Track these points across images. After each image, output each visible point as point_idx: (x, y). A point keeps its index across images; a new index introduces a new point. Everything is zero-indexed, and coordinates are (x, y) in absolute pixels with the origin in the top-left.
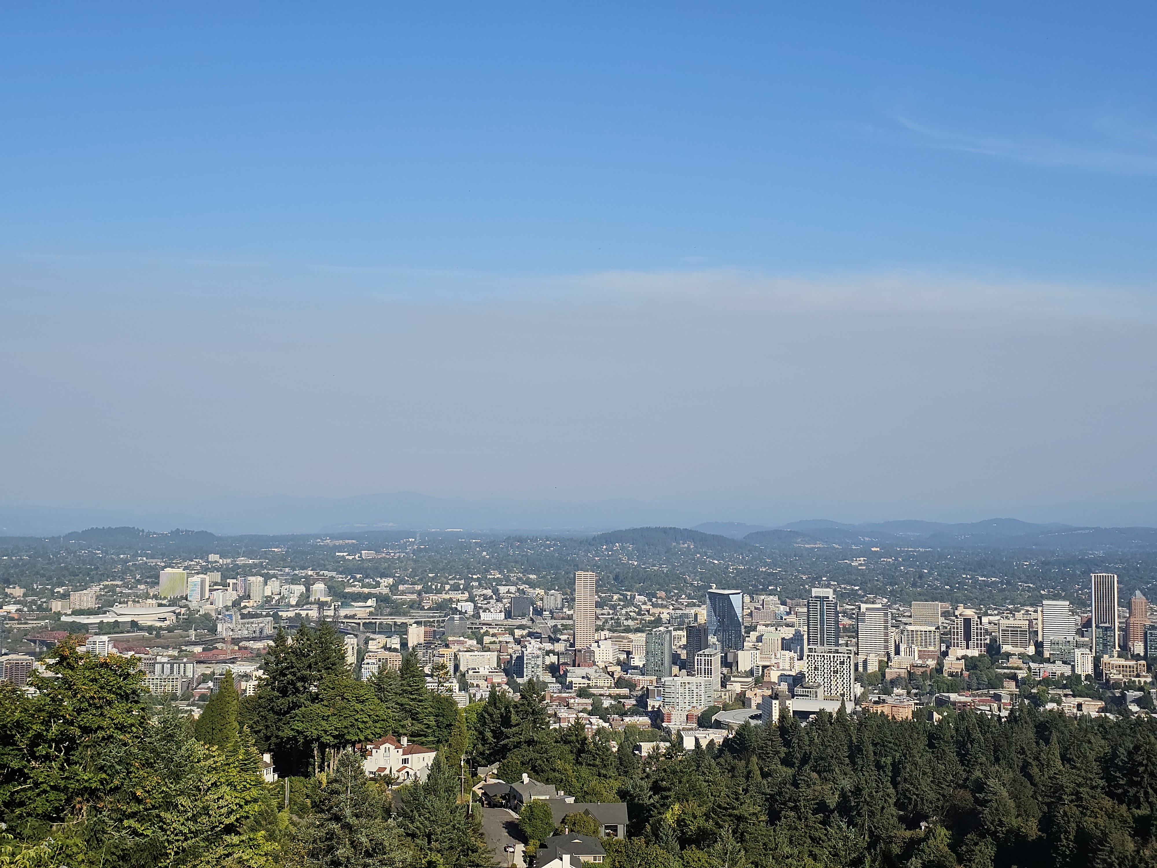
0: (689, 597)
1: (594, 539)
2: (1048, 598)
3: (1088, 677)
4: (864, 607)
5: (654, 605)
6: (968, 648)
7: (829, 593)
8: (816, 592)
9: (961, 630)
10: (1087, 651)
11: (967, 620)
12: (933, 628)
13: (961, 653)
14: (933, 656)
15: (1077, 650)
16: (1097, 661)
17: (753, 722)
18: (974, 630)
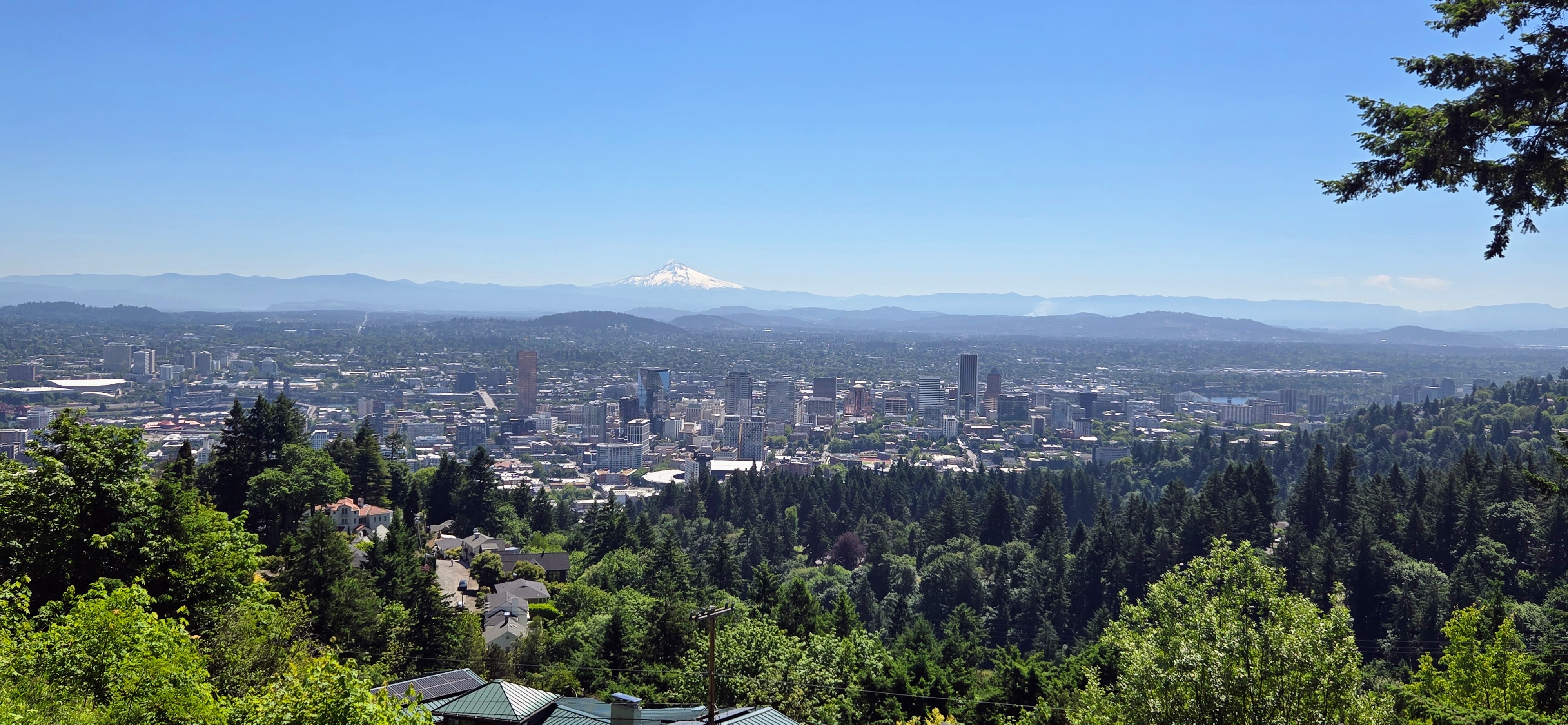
1: (536, 321)
3: (953, 439)
6: (858, 415)
9: (853, 400)
10: (953, 417)
11: (858, 393)
12: (830, 399)
13: (852, 420)
14: (829, 422)
15: (945, 417)
16: (960, 425)
17: (677, 481)
18: (864, 401)
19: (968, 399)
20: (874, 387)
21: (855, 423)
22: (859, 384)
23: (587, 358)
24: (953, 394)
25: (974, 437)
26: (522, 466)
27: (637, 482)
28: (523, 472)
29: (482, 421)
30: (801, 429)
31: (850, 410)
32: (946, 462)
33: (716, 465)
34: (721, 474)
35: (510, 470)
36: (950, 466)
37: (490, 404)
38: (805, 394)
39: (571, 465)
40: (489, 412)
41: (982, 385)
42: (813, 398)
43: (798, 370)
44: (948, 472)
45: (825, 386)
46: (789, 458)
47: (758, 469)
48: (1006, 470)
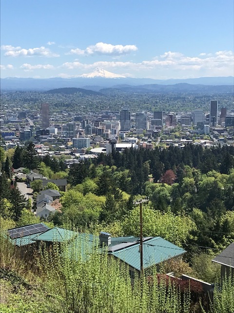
1: (47, 92)
4: (138, 113)
9: (169, 120)
10: (208, 125)
11: (171, 116)
12: (160, 119)
13: (169, 127)
14: (160, 128)
15: (205, 125)
16: (211, 129)
17: (103, 152)
18: (173, 120)
19: (214, 118)
20: (177, 114)
21: (170, 129)
22: (171, 113)
23: (67, 106)
24: (208, 116)
25: (216, 133)
26: (45, 147)
27: (88, 152)
28: (45, 149)
29: (29, 130)
30: (149, 131)
31: (168, 123)
32: (205, 143)
33: (118, 145)
34: (120, 149)
35: (41, 148)
36: (207, 144)
37: (32, 124)
38: (150, 118)
39: (63, 146)
40: (31, 127)
41: (219, 113)
42: (153, 119)
43: (148, 109)
44: (206, 147)
45: (158, 114)
46: (145, 142)
47: (134, 147)
48: (229, 145)
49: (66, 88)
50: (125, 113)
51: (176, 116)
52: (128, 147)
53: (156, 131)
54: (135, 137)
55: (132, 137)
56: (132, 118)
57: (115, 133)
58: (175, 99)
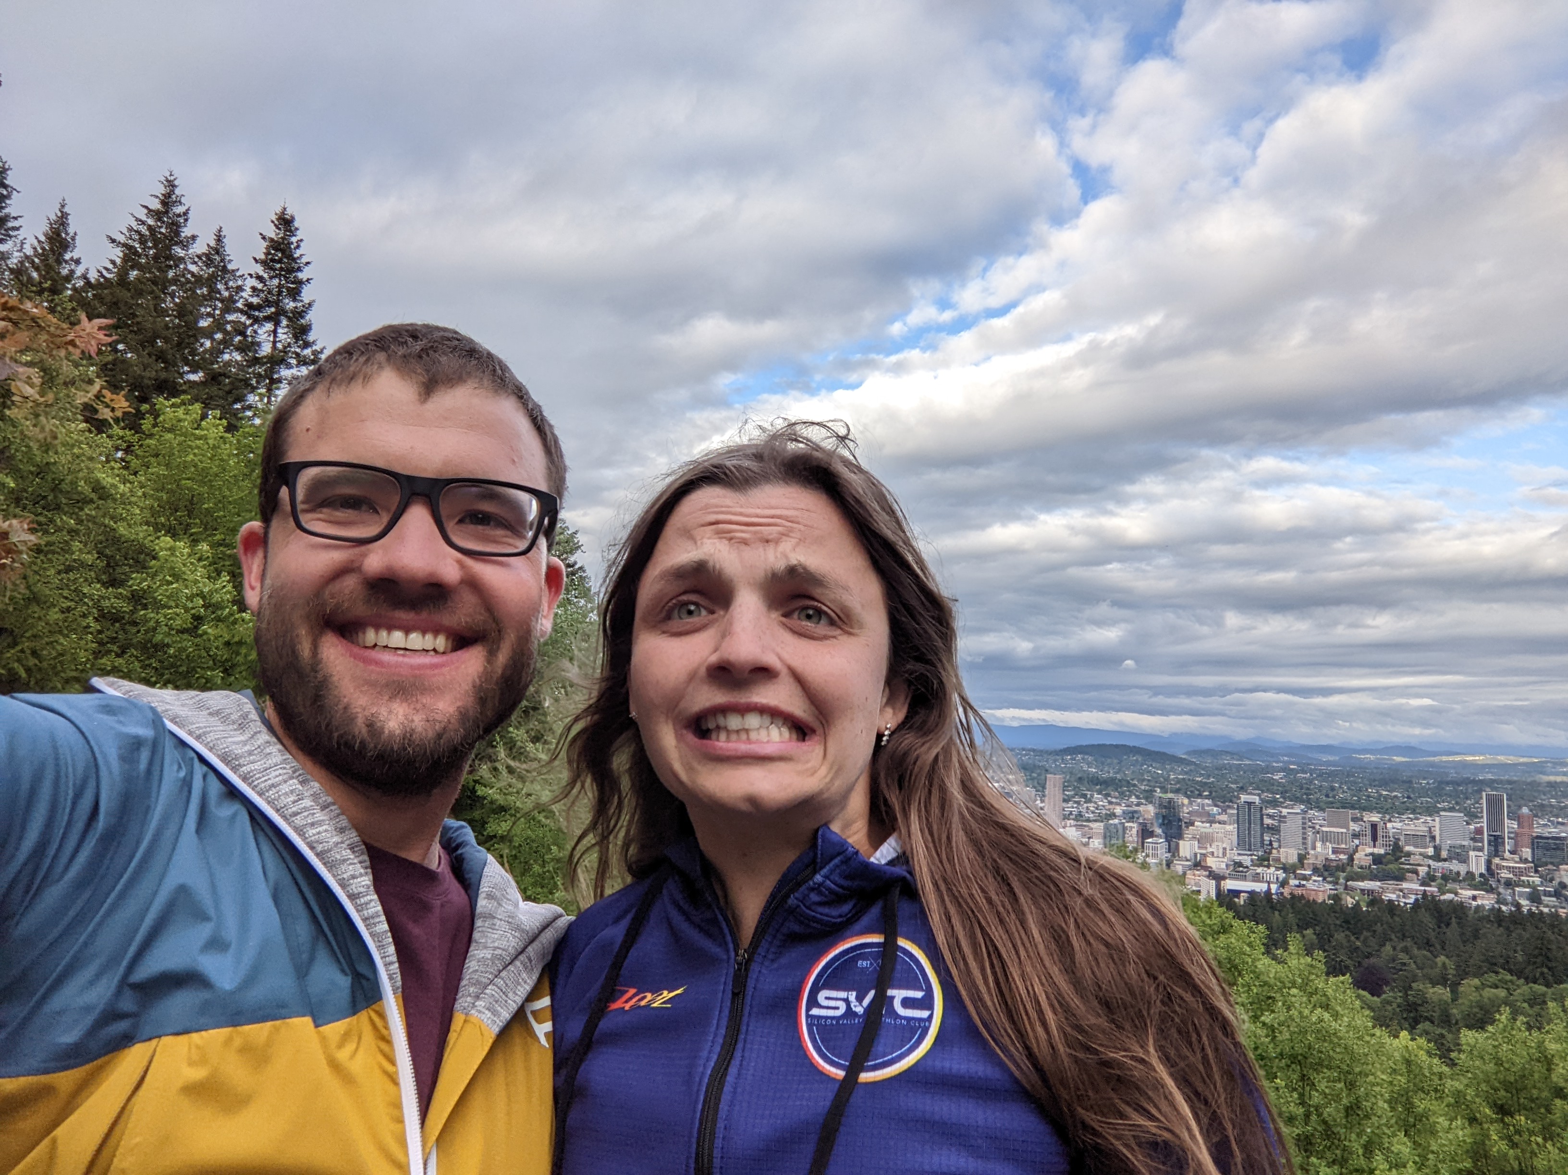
0: (1138, 797)
1: (1061, 751)
2: (1444, 810)
3: (1481, 875)
4: (1285, 811)
5: (1110, 803)
6: (1374, 846)
7: (1256, 799)
8: (1244, 798)
9: (1369, 832)
10: (1481, 854)
11: (1374, 826)
12: (1344, 830)
13: (1369, 850)
14: (1344, 852)
15: (1472, 853)
16: (1489, 863)
18: (1380, 833)
19: (1496, 838)
20: (1390, 821)
21: (1372, 854)
22: (1375, 817)
24: (1479, 831)
25: (1505, 874)
30: (1316, 856)
32: (1474, 898)
33: (1232, 885)
34: (1236, 893)
36: (1480, 902)
38: (1318, 824)
41: (1510, 825)
42: (1325, 829)
43: (1308, 801)
44: (1477, 909)
46: (1304, 882)
47: (1273, 891)
48: (1546, 910)
49: (1104, 745)
50: (1250, 809)
51: (1389, 825)
52: (1258, 890)
53: (1333, 857)
54: (1277, 869)
55: (1268, 867)
56: (1267, 821)
57: (1224, 854)
58: (1385, 783)
